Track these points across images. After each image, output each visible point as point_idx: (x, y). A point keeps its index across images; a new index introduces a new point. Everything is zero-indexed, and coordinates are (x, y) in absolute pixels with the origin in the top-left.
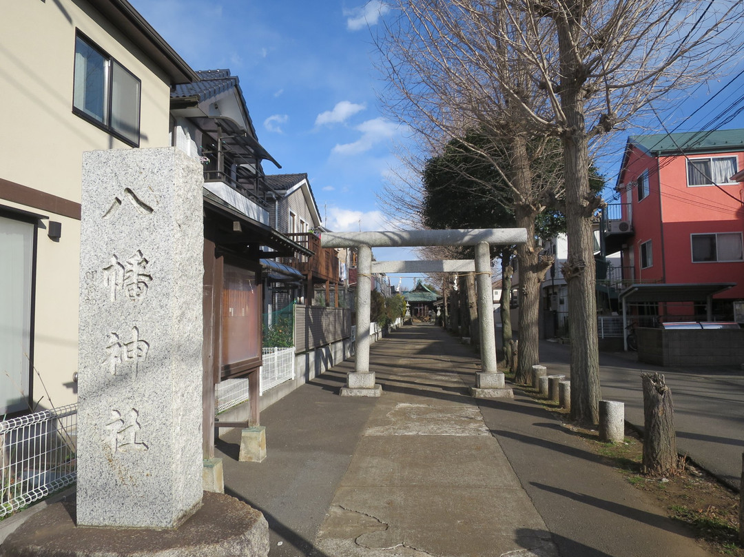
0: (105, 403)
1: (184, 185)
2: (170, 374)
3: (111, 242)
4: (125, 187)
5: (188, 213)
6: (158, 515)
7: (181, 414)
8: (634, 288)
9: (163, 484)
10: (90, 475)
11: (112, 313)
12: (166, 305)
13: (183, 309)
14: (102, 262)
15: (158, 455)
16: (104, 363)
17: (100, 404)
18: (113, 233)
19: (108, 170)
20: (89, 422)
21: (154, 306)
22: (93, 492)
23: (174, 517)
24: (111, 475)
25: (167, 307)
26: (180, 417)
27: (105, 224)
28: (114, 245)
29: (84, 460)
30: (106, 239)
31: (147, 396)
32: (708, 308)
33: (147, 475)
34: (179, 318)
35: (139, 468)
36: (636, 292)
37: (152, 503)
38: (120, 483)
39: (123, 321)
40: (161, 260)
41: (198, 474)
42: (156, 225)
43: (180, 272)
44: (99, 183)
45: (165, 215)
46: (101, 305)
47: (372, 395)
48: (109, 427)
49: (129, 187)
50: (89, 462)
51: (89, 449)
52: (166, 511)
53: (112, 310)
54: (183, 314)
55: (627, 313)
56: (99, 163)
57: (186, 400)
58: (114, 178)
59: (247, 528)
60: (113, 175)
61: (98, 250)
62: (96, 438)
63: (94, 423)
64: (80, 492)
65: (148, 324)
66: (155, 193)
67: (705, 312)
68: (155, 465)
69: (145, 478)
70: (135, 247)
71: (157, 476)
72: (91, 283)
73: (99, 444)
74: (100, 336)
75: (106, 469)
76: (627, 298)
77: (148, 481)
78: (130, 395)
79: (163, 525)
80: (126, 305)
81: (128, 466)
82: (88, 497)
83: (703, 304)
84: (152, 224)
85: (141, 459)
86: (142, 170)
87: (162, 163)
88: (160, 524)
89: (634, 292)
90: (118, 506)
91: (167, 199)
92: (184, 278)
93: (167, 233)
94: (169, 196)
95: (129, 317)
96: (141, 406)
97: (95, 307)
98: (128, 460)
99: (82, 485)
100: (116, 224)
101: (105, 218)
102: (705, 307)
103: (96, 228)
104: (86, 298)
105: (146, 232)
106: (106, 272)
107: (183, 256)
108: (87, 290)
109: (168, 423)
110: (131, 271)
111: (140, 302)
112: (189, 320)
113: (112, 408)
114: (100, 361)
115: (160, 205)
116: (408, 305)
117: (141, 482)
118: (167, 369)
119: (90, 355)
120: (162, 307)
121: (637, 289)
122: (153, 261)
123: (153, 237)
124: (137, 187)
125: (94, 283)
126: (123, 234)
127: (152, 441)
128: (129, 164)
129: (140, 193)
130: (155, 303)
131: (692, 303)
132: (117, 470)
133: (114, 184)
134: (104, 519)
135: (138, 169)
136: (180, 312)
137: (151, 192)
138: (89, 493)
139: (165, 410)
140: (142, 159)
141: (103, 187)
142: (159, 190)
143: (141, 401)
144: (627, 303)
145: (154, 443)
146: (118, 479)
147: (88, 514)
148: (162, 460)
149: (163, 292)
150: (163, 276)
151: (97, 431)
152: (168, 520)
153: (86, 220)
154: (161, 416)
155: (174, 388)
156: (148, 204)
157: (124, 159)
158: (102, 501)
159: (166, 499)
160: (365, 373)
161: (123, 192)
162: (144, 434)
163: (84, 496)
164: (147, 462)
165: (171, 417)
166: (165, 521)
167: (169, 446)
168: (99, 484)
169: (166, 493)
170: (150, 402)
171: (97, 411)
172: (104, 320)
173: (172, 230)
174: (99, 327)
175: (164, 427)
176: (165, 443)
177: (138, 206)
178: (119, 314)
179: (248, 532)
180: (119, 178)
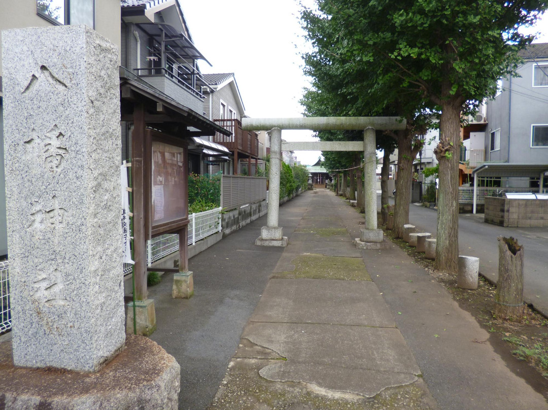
0: (32, 263)
1: (95, 63)
2: (87, 240)
3: (31, 117)
4: (41, 64)
5: (102, 91)
6: (82, 360)
7: (100, 274)
8: (485, 166)
9: (85, 335)
10: (22, 324)
11: (34, 183)
12: (82, 176)
13: (99, 180)
14: (23, 136)
15: (79, 310)
16: (30, 228)
17: (28, 264)
18: (32, 108)
19: (25, 48)
20: (19, 280)
21: (70, 177)
22: (26, 339)
23: (95, 362)
24: (40, 326)
25: (83, 178)
26: (98, 278)
27: (24, 100)
28: (33, 120)
29: (17, 311)
30: (26, 114)
31: (67, 258)
32: (541, 183)
33: (71, 327)
34: (94, 189)
35: (64, 320)
36: (486, 169)
37: (76, 350)
38: (48, 333)
39: (44, 191)
40: (75, 134)
41: (119, 324)
42: (70, 101)
43: (94, 145)
44: (17, 61)
45: (78, 91)
46: (24, 176)
47: (280, 245)
48: (36, 285)
49: (45, 65)
50: (21, 313)
51: (20, 303)
52: (88, 357)
53: (34, 180)
54: (99, 185)
55: (479, 185)
56: (16, 41)
57: (105, 261)
58: (31, 56)
59: (158, 374)
60: (30, 53)
61: (19, 125)
62: (26, 293)
63: (23, 280)
64: (15, 338)
65: (66, 193)
66: (68, 70)
67: (538, 186)
68: (77, 318)
69: (69, 329)
70: (51, 122)
71: (79, 328)
72: (14, 155)
73: (28, 298)
74: (24, 204)
75: (36, 320)
76: (478, 174)
77: (72, 332)
78: (53, 257)
79: (87, 369)
80: (46, 175)
81: (54, 319)
82: (22, 343)
83: (537, 179)
84: (66, 100)
85: (65, 312)
86: (55, 48)
87: (74, 41)
88: (83, 368)
89: (484, 170)
90: (48, 352)
91: (79, 76)
92: (98, 151)
93: (80, 109)
94: (81, 73)
95: (49, 187)
96: (63, 267)
97: (19, 177)
98: (53, 313)
99: (17, 333)
100: (35, 99)
101: (24, 94)
102: (538, 182)
103: (17, 103)
104: (11, 169)
105: (61, 108)
106: (27, 145)
107: (98, 131)
108: (11, 162)
109: (87, 283)
110: (50, 144)
111: (58, 174)
112: (107, 190)
113: (38, 268)
114: (25, 226)
115: (73, 82)
116: (311, 175)
117: (66, 333)
118: (84, 235)
119: (17, 220)
120: (77, 178)
121: (487, 167)
122: (69, 135)
123: (67, 112)
124: (51, 64)
125: (17, 155)
126: (41, 109)
127: (74, 298)
128: (43, 41)
129: (55, 70)
130: (71, 175)
131: (529, 178)
132: (45, 322)
133: (31, 61)
134: (36, 362)
135: (52, 47)
136: (95, 183)
137: (64, 69)
138: (23, 339)
139: (84, 271)
140: (56, 36)
141: (21, 64)
142: (72, 67)
143: (63, 262)
144: (478, 177)
145: (75, 300)
146: (46, 329)
147: (23, 357)
148: (83, 314)
149: (78, 164)
150: (77, 149)
151: (26, 287)
152: (91, 365)
153: (7, 96)
154: (81, 276)
155: (91, 252)
156: (62, 80)
157: (39, 37)
158: (34, 347)
159: (87, 347)
160: (275, 228)
161: (39, 69)
162: (67, 292)
163: (19, 342)
164: (70, 315)
165: (89, 278)
166: (88, 366)
167: (88, 303)
168: (30, 332)
169: (87, 342)
170: (71, 264)
171: (25, 270)
172: (27, 189)
173: (85, 105)
174: (23, 196)
175: (84, 286)
176: (84, 300)
177: (54, 82)
178: (40, 184)
179: (159, 378)
180: (36, 56)
